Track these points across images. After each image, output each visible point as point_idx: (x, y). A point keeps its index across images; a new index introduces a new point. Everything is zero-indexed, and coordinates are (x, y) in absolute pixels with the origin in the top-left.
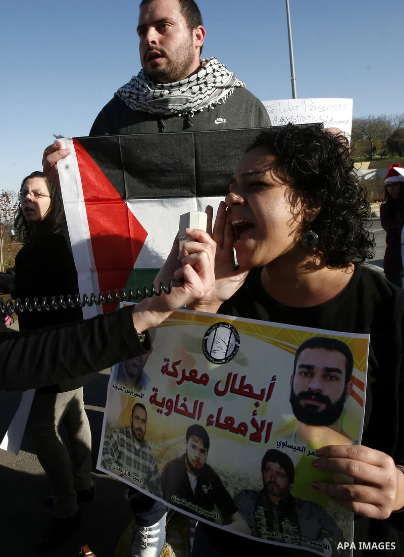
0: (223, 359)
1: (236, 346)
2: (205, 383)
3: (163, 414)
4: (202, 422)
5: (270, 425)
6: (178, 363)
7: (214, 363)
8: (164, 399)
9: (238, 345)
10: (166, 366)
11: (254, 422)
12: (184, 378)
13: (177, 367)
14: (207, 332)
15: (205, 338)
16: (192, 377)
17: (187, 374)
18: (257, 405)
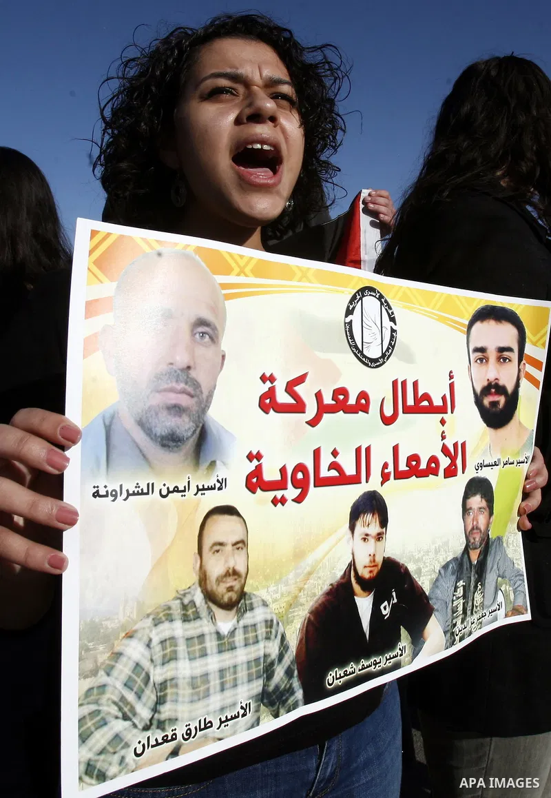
0: (380, 358)
1: (393, 331)
2: (365, 409)
3: (289, 503)
4: (374, 484)
5: (464, 445)
6: (301, 379)
7: (370, 367)
8: (283, 471)
9: (394, 327)
10: (271, 393)
11: (445, 450)
12: (323, 409)
13: (299, 389)
14: (348, 307)
15: (348, 320)
16: (341, 403)
17: (328, 400)
18: (443, 422)
